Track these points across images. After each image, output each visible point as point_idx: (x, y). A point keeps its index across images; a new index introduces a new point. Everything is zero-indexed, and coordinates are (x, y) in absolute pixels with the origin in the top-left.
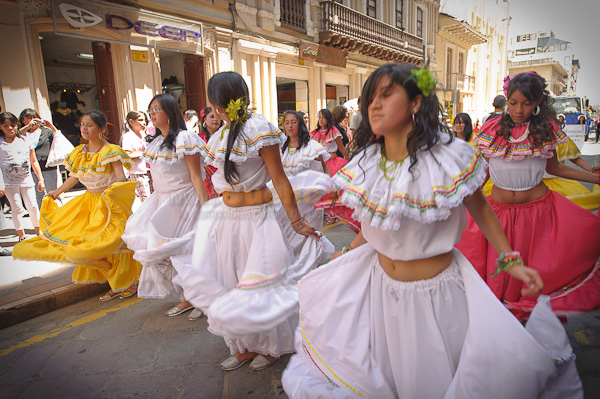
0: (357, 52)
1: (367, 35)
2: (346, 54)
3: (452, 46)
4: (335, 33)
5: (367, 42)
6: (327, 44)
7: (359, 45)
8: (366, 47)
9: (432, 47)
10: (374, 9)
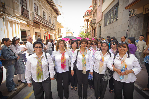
0: (42, 26)
1: (44, 22)
2: (40, 26)
3: (59, 28)
4: (37, 21)
5: (44, 24)
6: (35, 22)
7: (43, 24)
8: (44, 25)
9: (56, 27)
10: (45, 17)
